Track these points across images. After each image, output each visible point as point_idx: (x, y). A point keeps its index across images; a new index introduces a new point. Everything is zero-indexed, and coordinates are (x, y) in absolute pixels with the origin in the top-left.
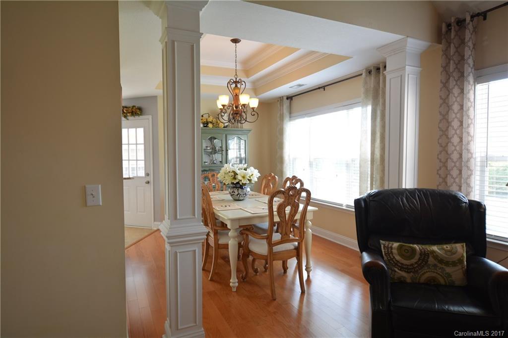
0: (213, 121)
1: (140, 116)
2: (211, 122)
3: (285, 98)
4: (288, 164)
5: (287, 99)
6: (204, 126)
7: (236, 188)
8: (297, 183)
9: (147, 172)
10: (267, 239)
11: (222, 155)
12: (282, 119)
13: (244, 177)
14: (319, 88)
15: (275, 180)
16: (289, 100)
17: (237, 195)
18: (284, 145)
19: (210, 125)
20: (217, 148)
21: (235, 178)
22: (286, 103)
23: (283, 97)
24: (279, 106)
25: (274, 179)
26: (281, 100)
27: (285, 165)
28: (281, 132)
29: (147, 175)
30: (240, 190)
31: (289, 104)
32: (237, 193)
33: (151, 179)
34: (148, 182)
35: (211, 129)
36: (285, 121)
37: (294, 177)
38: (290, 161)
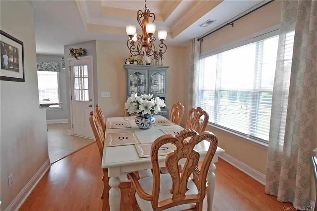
0: (138, 59)
1: (85, 56)
2: (135, 60)
3: (196, 40)
4: (197, 95)
5: (198, 40)
6: (131, 64)
7: (141, 117)
8: (201, 115)
9: (90, 98)
10: (151, 200)
11: (145, 86)
12: (193, 58)
13: (146, 108)
14: (228, 24)
15: (182, 110)
16: (199, 42)
17: (141, 124)
18: (194, 79)
19: (135, 63)
20: (141, 81)
21: (138, 108)
22: (197, 43)
23: (194, 39)
24: (191, 47)
25: (181, 108)
26: (193, 42)
27: (194, 96)
28: (192, 69)
29: (90, 100)
30: (144, 119)
31: (199, 45)
32: (140, 122)
33: (92, 103)
34: (91, 106)
35: (136, 66)
36: (196, 59)
37: (199, 109)
38: (199, 92)
